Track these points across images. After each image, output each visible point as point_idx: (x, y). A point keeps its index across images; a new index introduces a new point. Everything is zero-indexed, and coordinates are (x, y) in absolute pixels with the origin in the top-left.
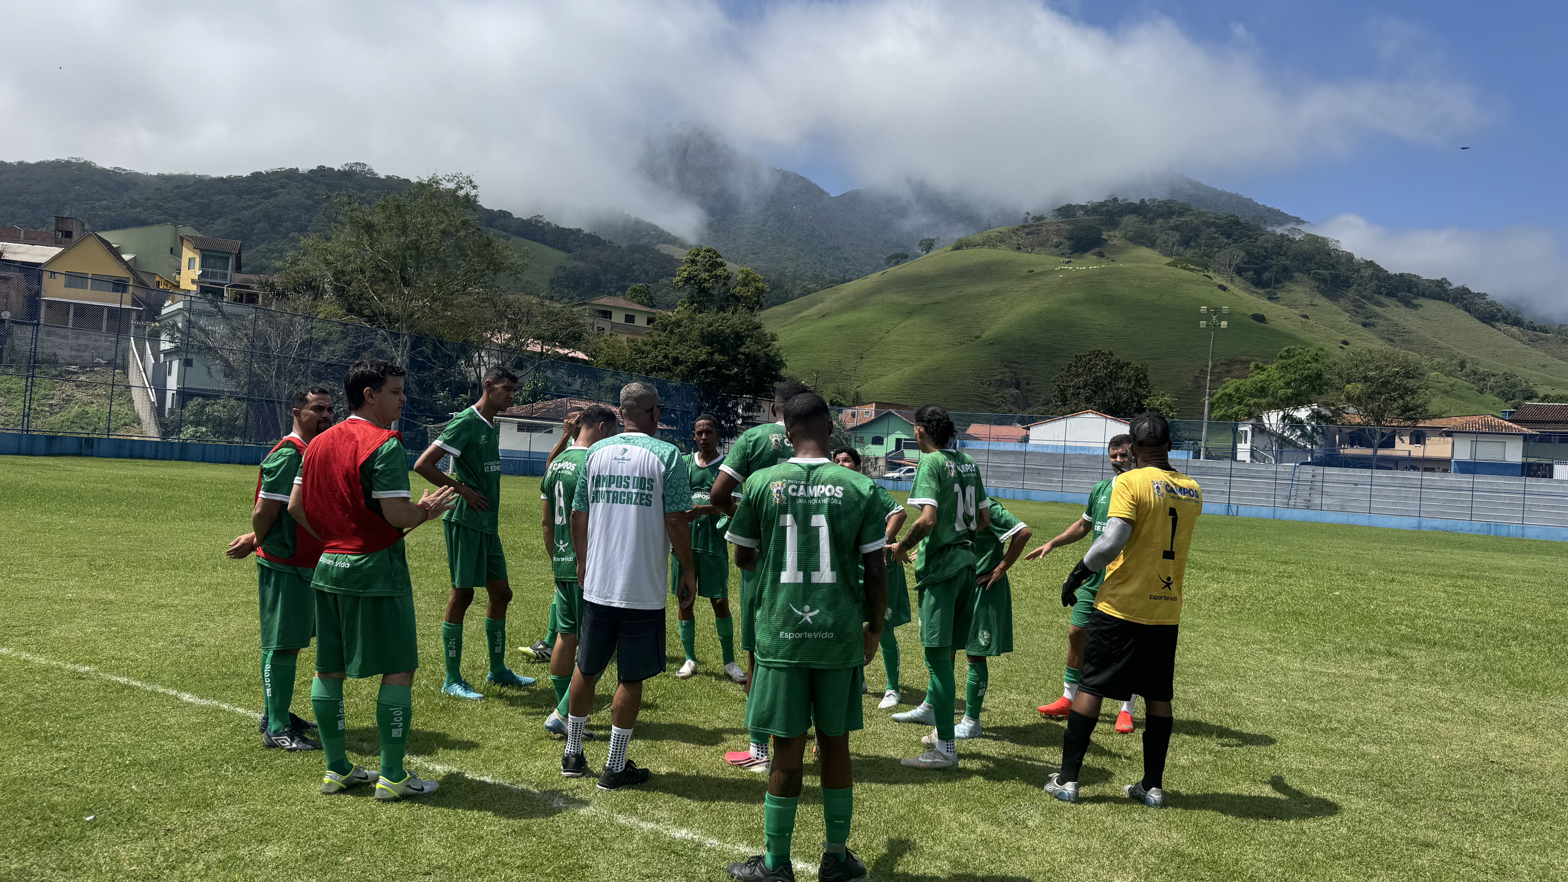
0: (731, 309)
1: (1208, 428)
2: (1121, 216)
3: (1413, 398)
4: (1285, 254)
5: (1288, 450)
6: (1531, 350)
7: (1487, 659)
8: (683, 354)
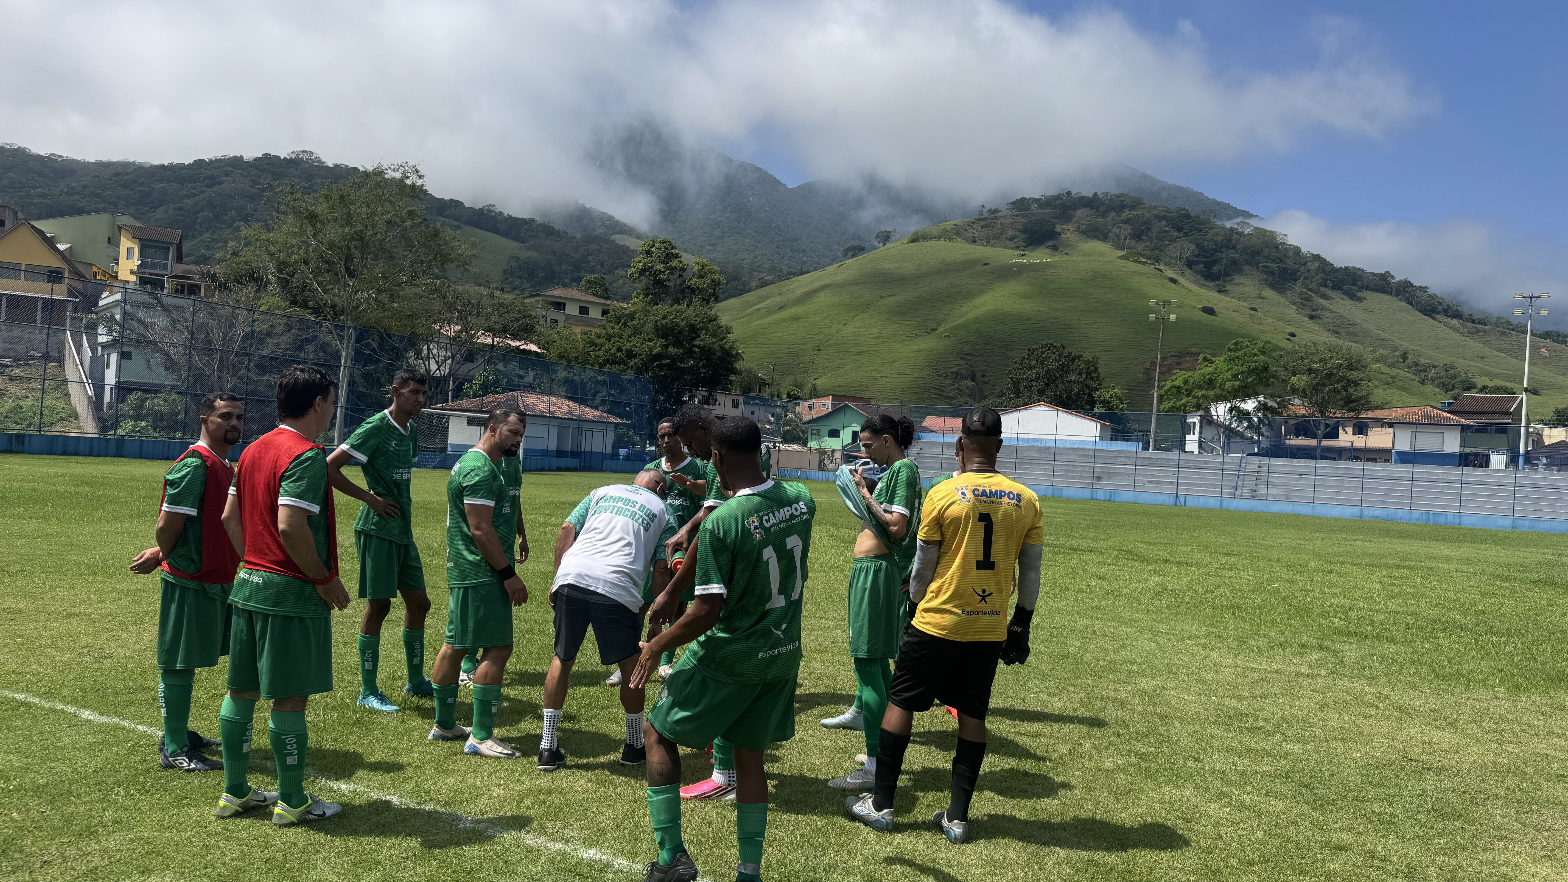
0: (686, 301)
1: (1157, 420)
2: (1075, 209)
3: (1356, 390)
4: (1234, 248)
5: (1235, 440)
6: (1470, 342)
7: (1415, 652)
8: (637, 347)
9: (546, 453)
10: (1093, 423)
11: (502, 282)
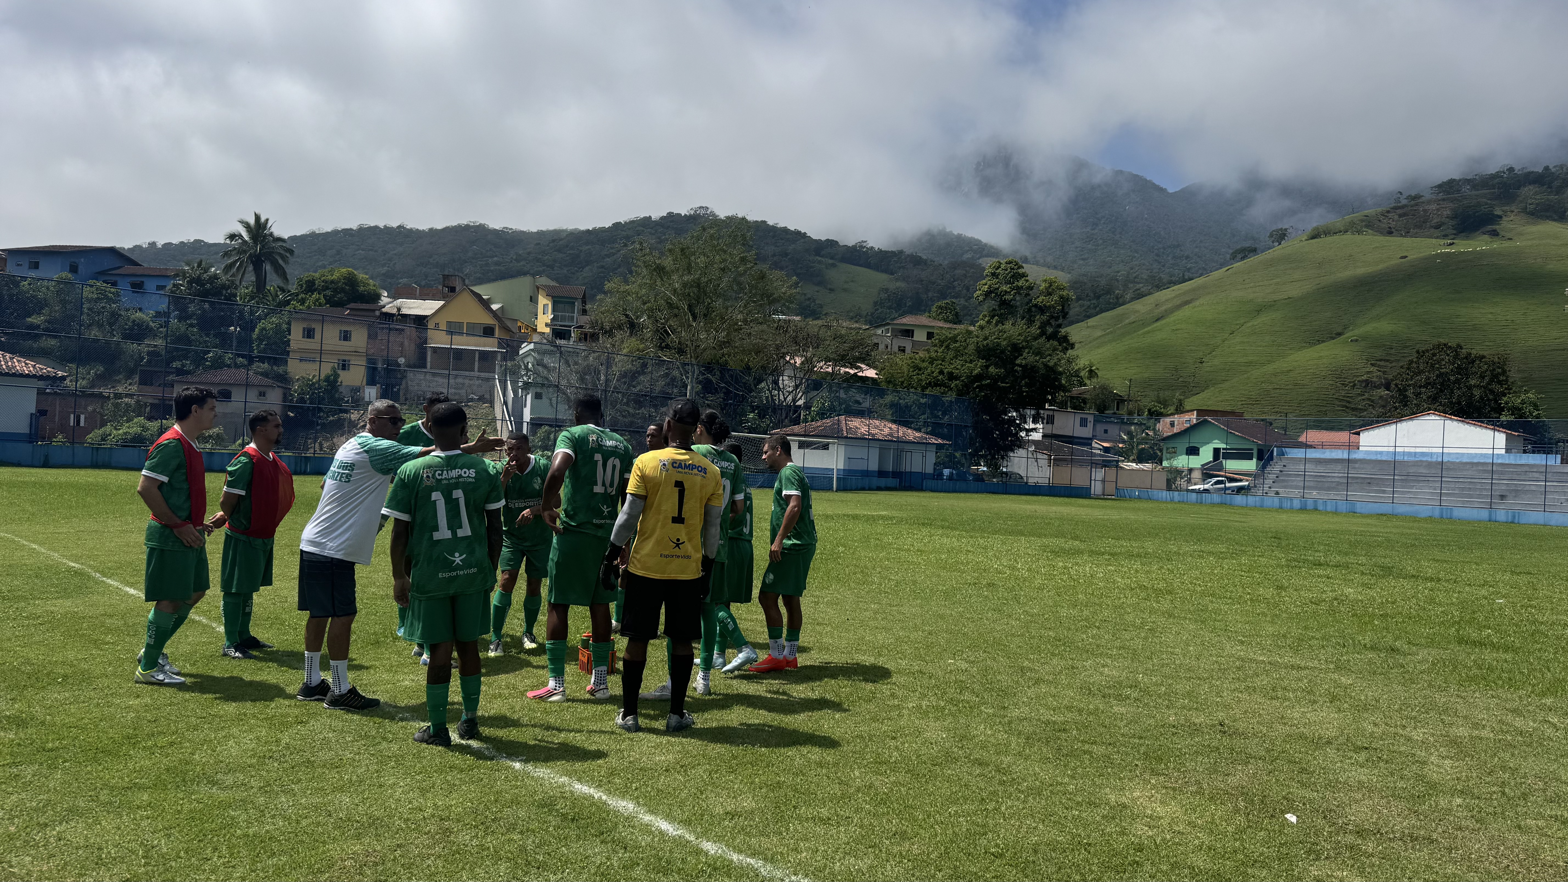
2: (1519, 187)
8: (957, 369)
9: (866, 474)
10: (1496, 433)
11: (872, 314)
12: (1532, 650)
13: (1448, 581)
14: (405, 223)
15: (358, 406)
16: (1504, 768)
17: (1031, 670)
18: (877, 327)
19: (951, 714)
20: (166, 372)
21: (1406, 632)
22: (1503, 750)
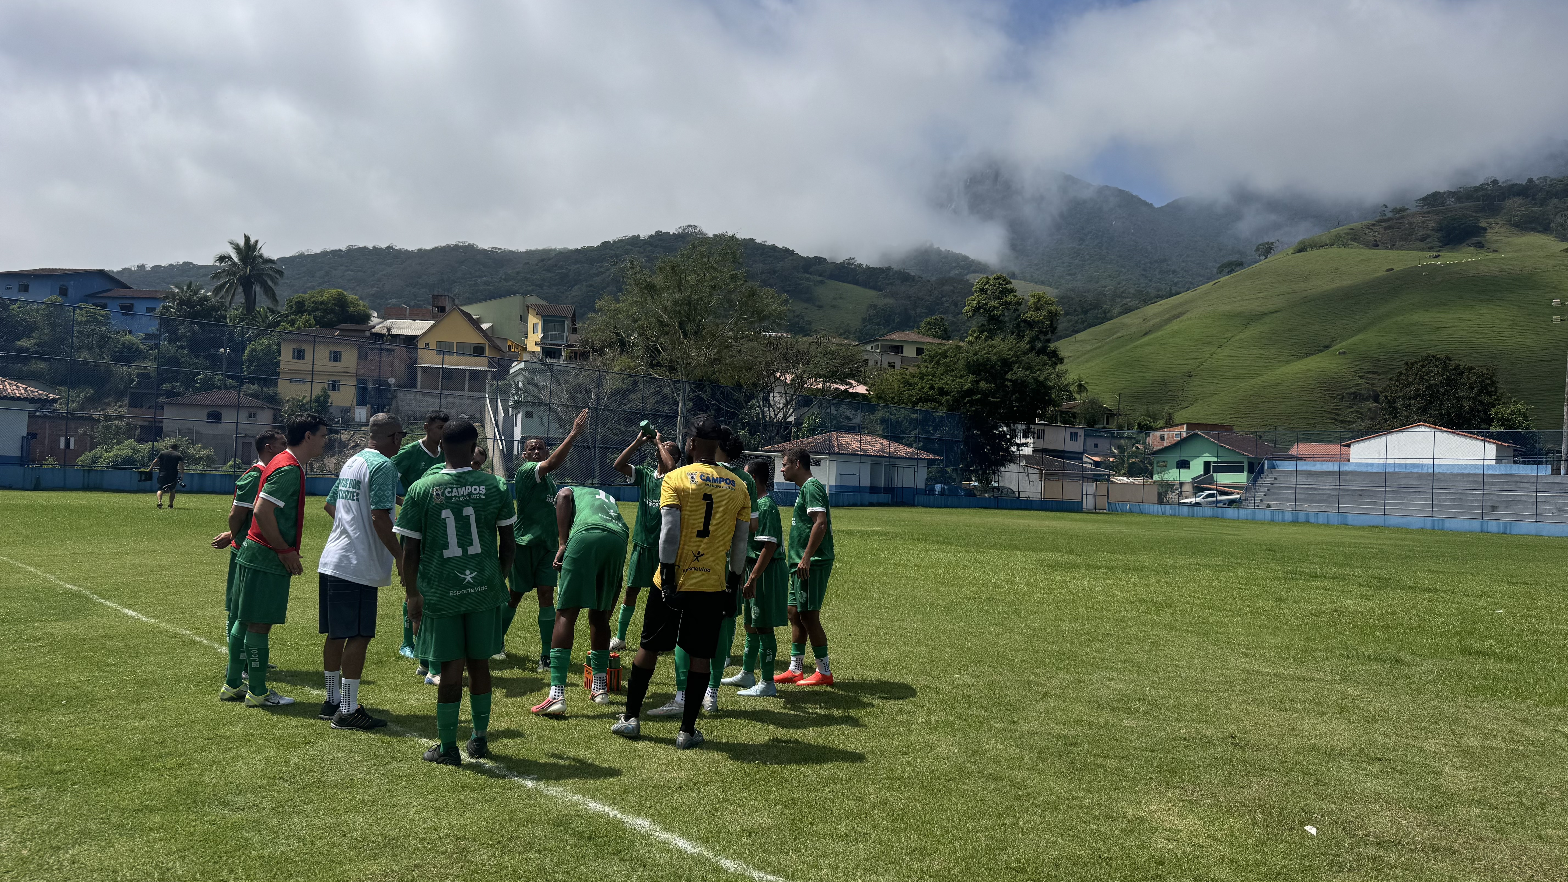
2: (1503, 200)
8: (948, 384)
9: (858, 489)
10: (1487, 444)
11: (861, 331)
12: (1535, 660)
13: (1446, 592)
14: (394, 244)
15: (348, 426)
16: (1519, 778)
17: (1038, 684)
18: (866, 343)
19: (961, 729)
20: (158, 394)
21: (1408, 643)
22: (1516, 759)
